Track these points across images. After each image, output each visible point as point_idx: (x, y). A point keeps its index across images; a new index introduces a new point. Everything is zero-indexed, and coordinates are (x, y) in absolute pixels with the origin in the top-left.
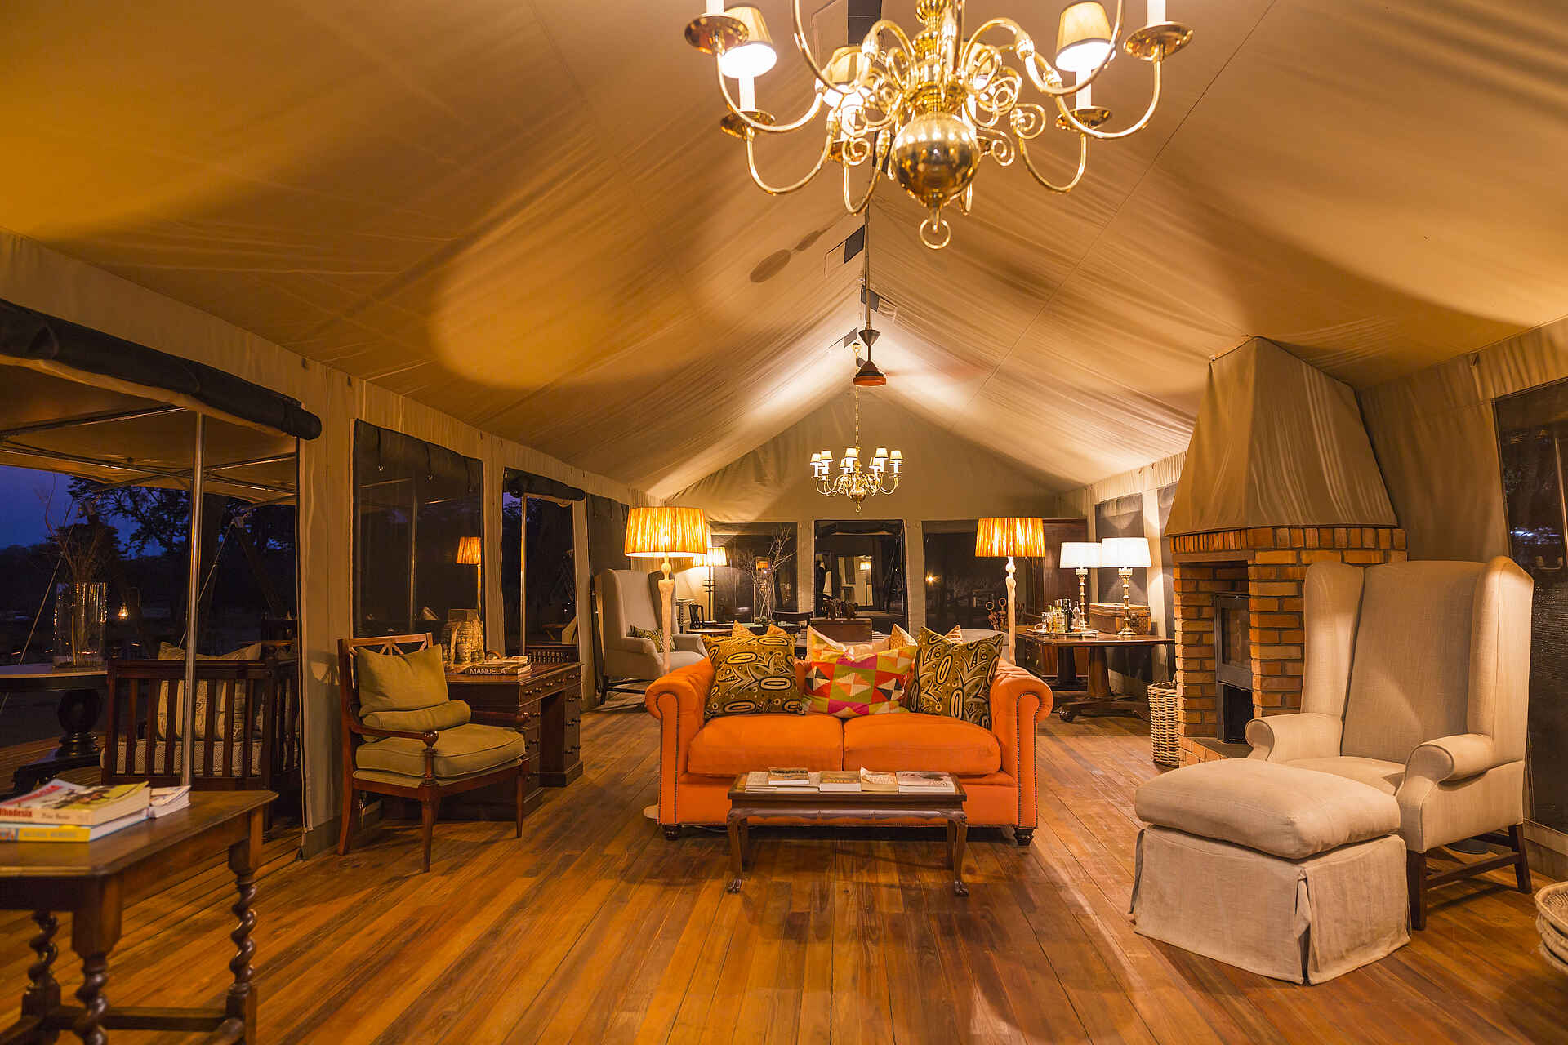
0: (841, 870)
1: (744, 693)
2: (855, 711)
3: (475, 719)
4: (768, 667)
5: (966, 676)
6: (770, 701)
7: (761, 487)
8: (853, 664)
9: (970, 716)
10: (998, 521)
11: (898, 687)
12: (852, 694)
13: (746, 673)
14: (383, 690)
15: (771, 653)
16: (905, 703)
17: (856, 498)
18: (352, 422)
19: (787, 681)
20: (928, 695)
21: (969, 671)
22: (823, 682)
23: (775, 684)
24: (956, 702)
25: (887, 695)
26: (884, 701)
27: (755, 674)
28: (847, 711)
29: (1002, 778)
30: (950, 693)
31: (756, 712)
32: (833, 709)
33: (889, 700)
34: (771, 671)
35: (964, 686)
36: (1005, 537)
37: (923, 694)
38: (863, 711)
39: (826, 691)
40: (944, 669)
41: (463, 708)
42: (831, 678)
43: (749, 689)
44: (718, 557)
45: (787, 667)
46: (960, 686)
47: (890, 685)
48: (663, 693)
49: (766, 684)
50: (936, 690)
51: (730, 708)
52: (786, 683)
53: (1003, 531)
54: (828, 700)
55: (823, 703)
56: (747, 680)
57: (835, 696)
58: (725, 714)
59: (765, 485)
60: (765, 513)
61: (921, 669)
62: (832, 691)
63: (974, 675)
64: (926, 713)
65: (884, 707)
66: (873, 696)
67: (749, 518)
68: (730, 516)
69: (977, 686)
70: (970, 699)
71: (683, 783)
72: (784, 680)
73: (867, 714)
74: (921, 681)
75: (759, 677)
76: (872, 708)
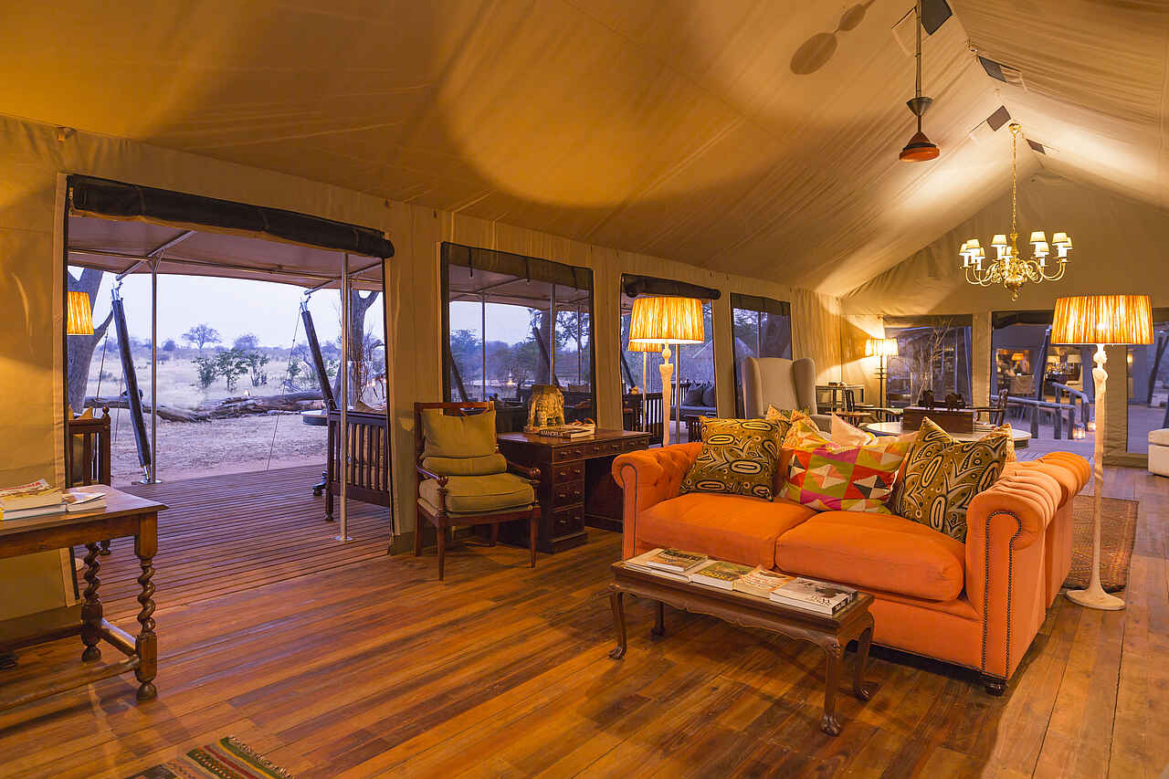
1: (715, 473)
2: (826, 504)
3: (510, 470)
4: (742, 450)
5: (953, 481)
6: (739, 483)
7: (936, 282)
8: (830, 455)
9: (952, 529)
11: (880, 484)
12: (824, 486)
13: (719, 454)
15: (749, 437)
16: (891, 503)
17: (1012, 286)
18: (439, 244)
19: (758, 466)
20: (910, 498)
21: (956, 476)
22: (797, 470)
23: (746, 467)
24: (938, 511)
25: (865, 493)
26: (862, 499)
27: (728, 455)
28: (817, 503)
29: (961, 608)
30: (932, 499)
31: (727, 492)
32: (805, 500)
33: (868, 498)
34: (743, 455)
35: (948, 492)
37: (906, 496)
38: (834, 506)
39: (800, 479)
40: (931, 471)
41: (502, 460)
42: (806, 468)
43: (720, 470)
44: (891, 348)
45: (762, 452)
46: (944, 492)
47: (869, 482)
48: (626, 464)
49: (736, 466)
50: (919, 493)
51: (702, 486)
52: (756, 468)
54: (800, 489)
55: (796, 492)
56: (719, 461)
57: (807, 486)
58: (698, 491)
60: (939, 306)
61: (910, 467)
62: (805, 481)
63: (963, 481)
64: (908, 518)
65: (860, 505)
66: (848, 490)
67: (921, 311)
68: (902, 309)
69: (964, 495)
70: (953, 509)
72: (755, 464)
73: (839, 509)
74: (908, 481)
75: (731, 459)
76: (844, 504)
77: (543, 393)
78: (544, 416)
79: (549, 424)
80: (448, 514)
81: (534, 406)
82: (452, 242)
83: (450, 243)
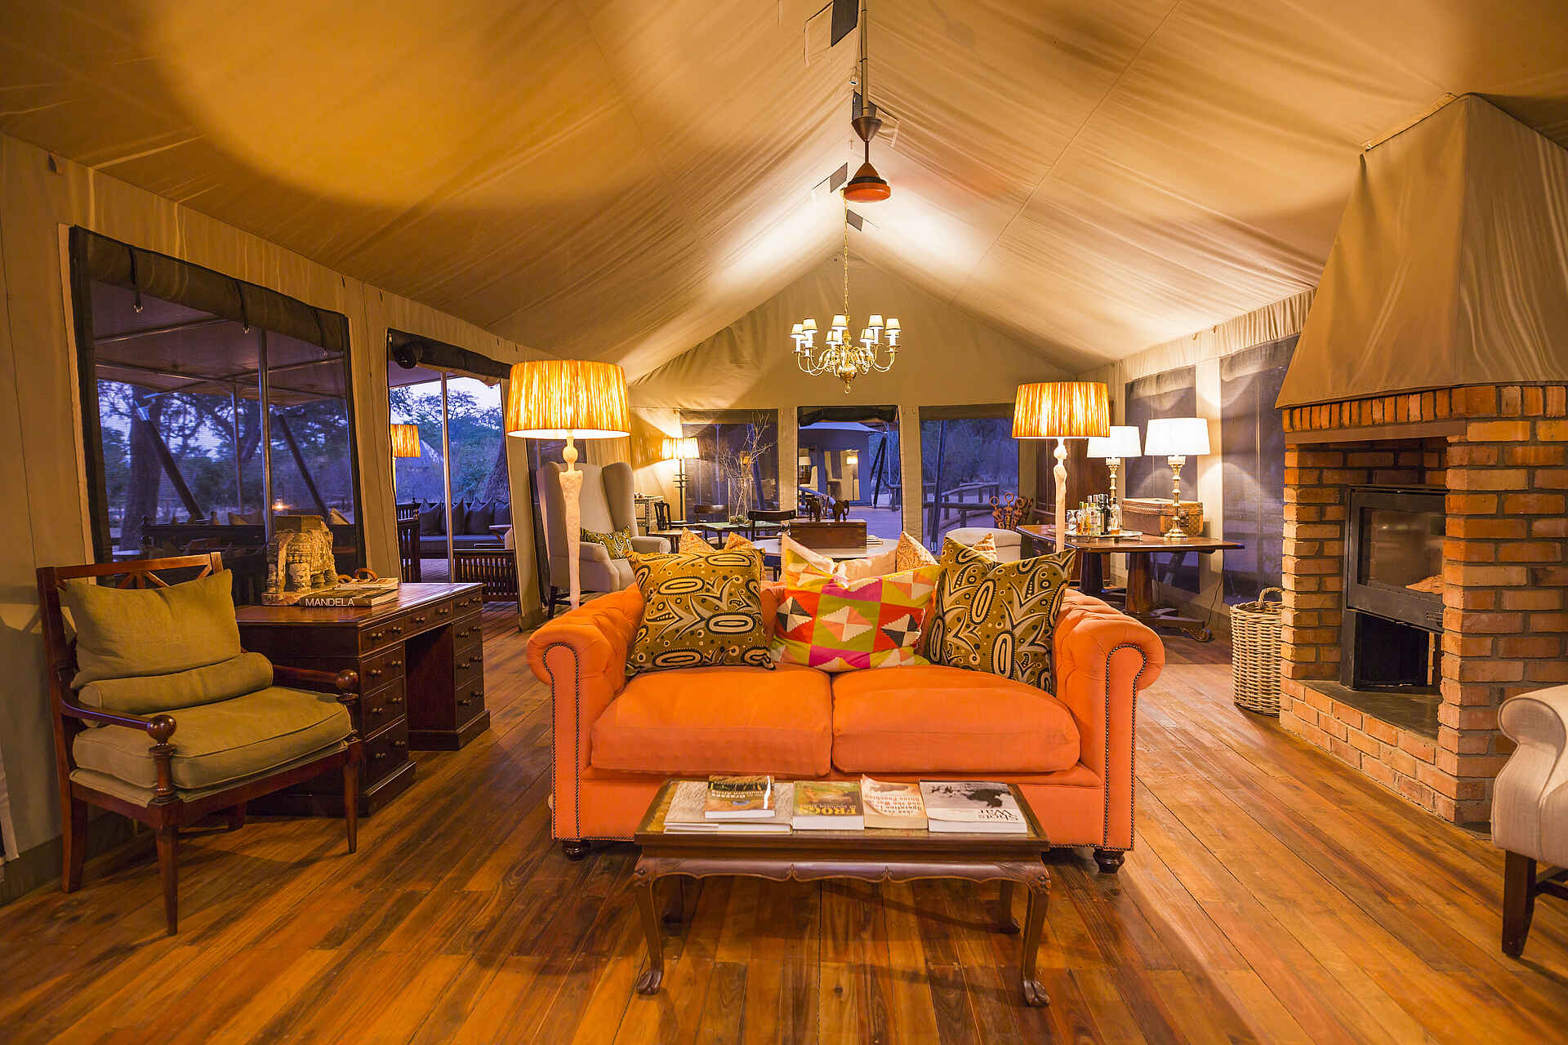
0: (829, 936)
1: (685, 637)
2: (849, 662)
3: (282, 680)
4: (720, 599)
5: (1018, 613)
6: (722, 649)
7: (737, 370)
8: (846, 594)
9: (1023, 673)
10: (1048, 388)
11: (912, 627)
12: (846, 637)
13: (687, 609)
14: (113, 647)
15: (725, 578)
16: (922, 649)
17: (845, 377)
19: (749, 620)
20: (958, 640)
21: (1021, 605)
22: (801, 620)
23: (729, 624)
24: (1003, 652)
25: (897, 638)
26: (893, 648)
27: (700, 609)
28: (837, 663)
29: (1082, 774)
30: (991, 637)
31: (703, 664)
32: (816, 659)
33: (900, 645)
34: (724, 606)
35: (1014, 627)
36: (1057, 409)
37: (950, 637)
38: (861, 663)
39: (805, 632)
40: (981, 603)
41: (262, 665)
42: (812, 613)
43: (692, 633)
44: (691, 449)
45: (749, 598)
46: (1008, 627)
47: (900, 624)
48: (553, 644)
49: (716, 624)
50: (971, 632)
51: (664, 661)
52: (746, 623)
53: (1054, 400)
54: (810, 645)
55: (802, 651)
56: (688, 619)
57: (819, 640)
58: (656, 669)
59: (741, 367)
60: (742, 399)
61: (948, 600)
62: (814, 633)
63: (1031, 611)
64: (956, 666)
65: (892, 658)
66: (878, 639)
67: (724, 404)
68: (702, 402)
69: (1035, 627)
70: (1024, 648)
71: (588, 780)
72: (744, 618)
73: (867, 666)
74: (948, 618)
75: (707, 614)
76: (874, 659)
77: (299, 530)
78: (304, 572)
79: (314, 585)
80: (182, 796)
81: (283, 554)
82: (92, 228)
83: (89, 232)
